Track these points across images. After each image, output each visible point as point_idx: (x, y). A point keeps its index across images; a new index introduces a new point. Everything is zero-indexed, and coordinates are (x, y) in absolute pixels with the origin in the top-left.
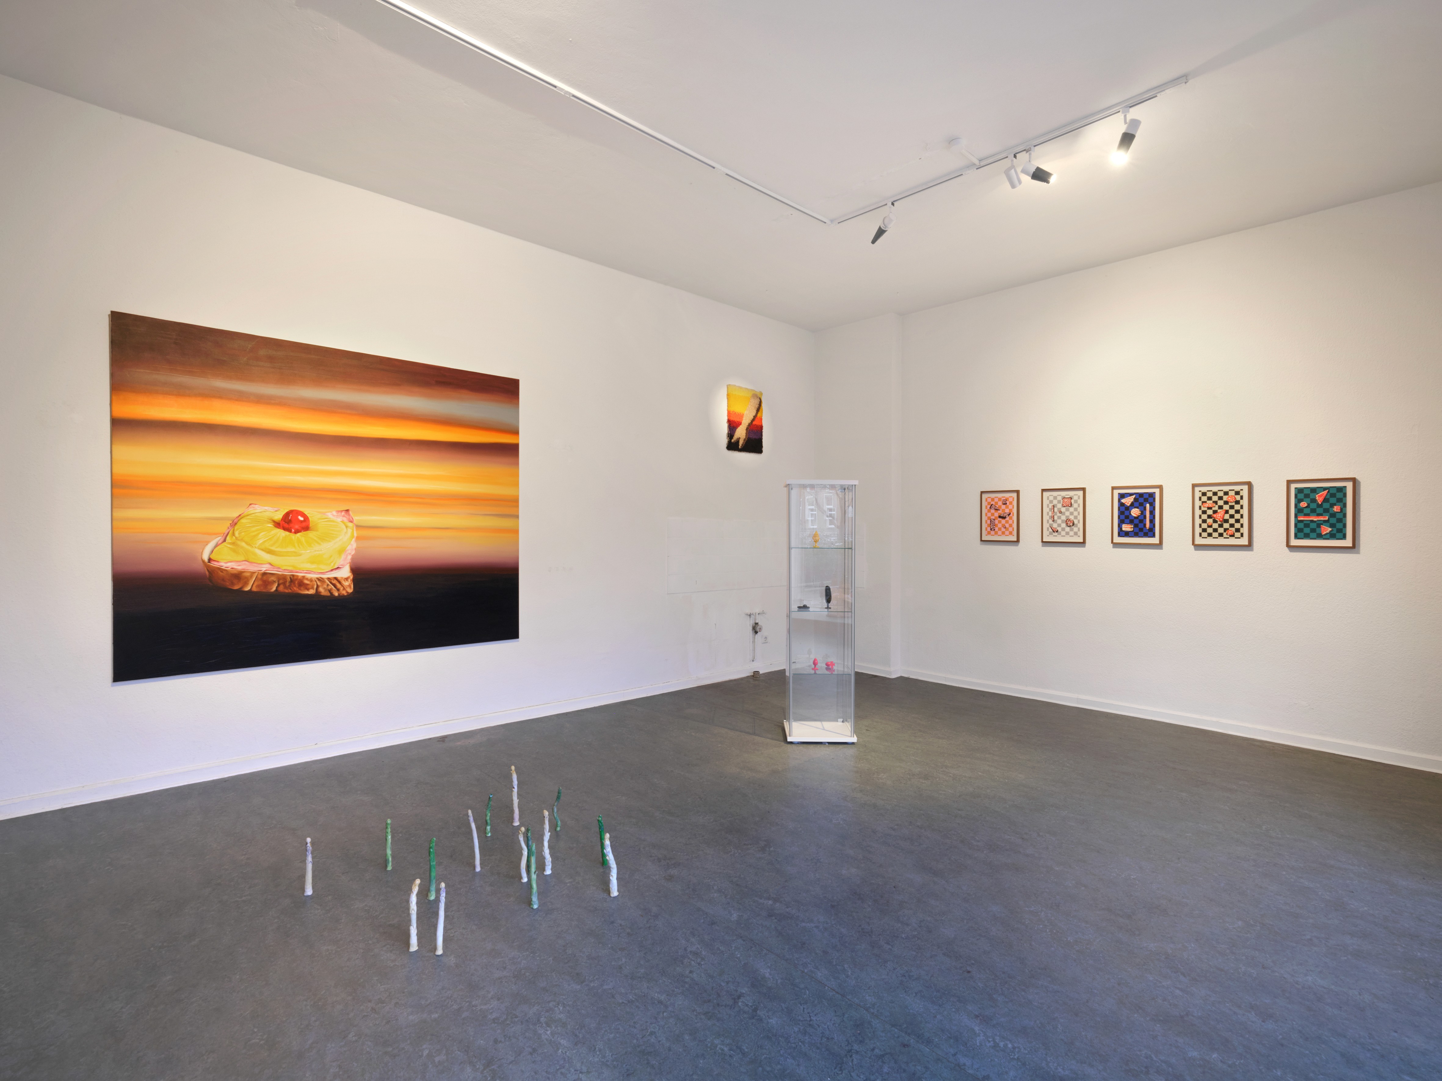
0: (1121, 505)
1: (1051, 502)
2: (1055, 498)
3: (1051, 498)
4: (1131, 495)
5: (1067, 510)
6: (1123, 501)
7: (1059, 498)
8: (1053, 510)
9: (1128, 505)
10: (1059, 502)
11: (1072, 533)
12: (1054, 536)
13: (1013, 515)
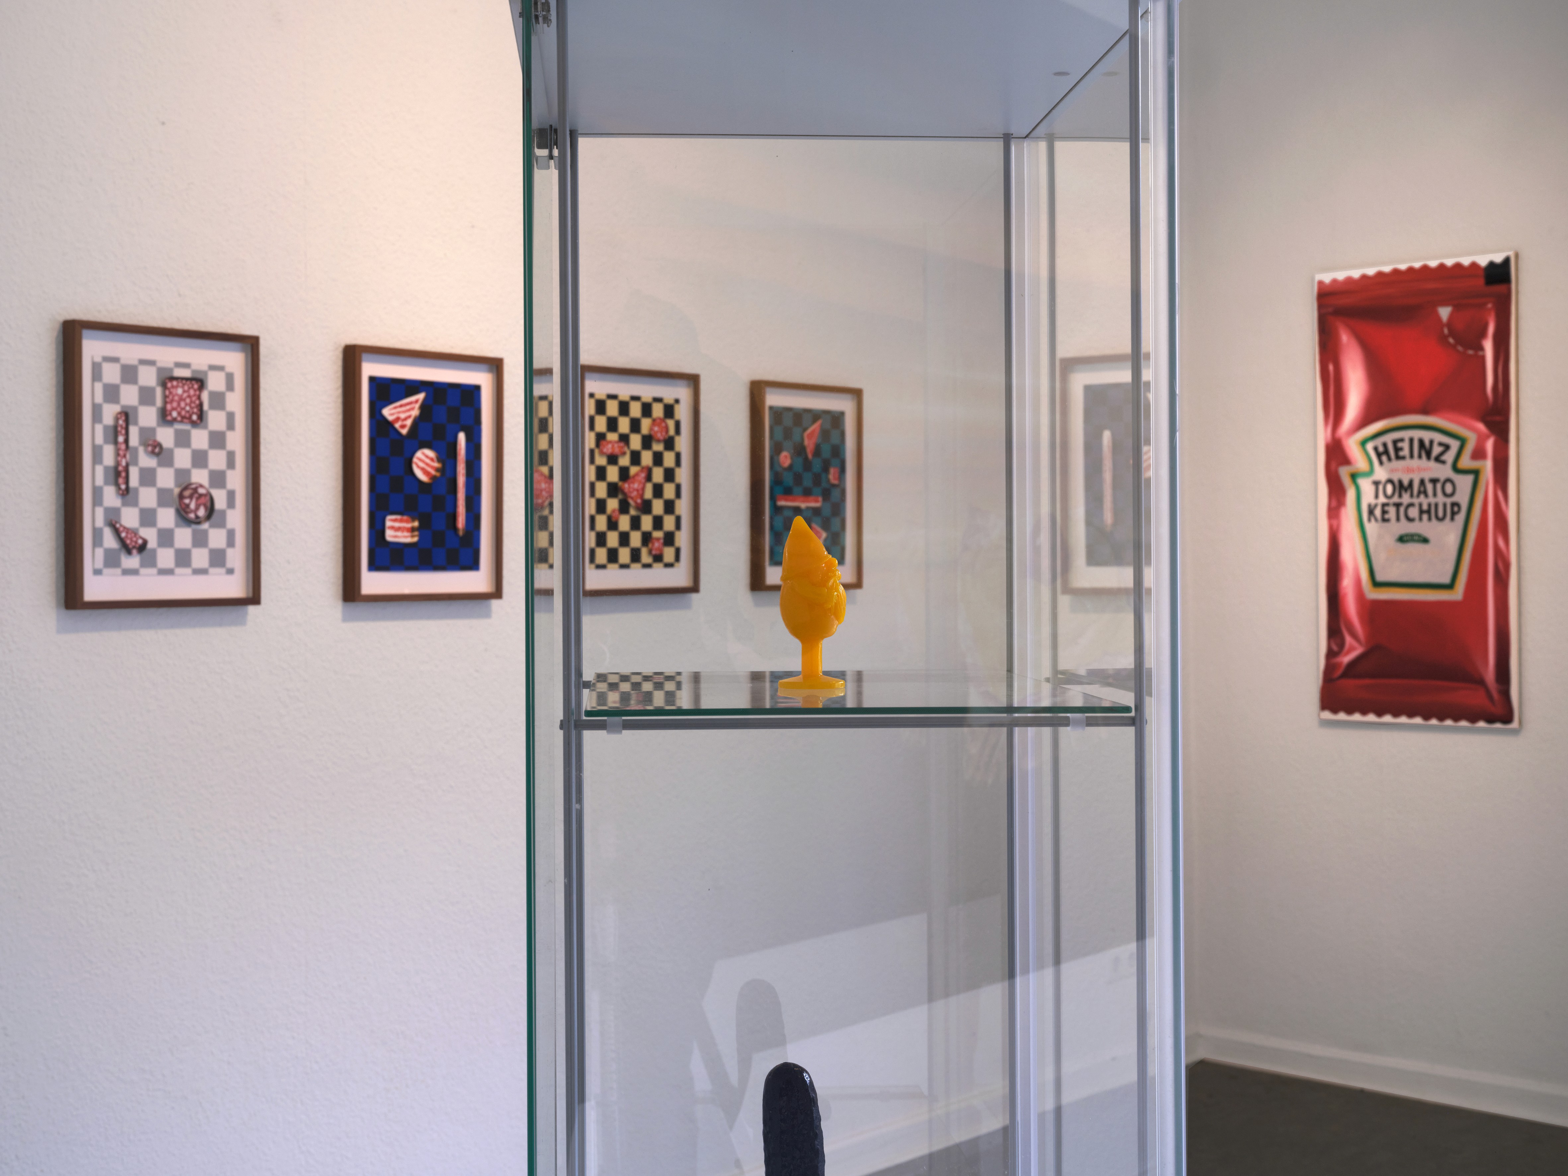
0: (380, 426)
1: (112, 393)
2: (129, 374)
3: (111, 373)
4: (409, 387)
5: (183, 440)
6: (388, 412)
7: (148, 377)
8: (121, 439)
9: (404, 431)
10: (146, 396)
11: (200, 558)
12: (127, 572)
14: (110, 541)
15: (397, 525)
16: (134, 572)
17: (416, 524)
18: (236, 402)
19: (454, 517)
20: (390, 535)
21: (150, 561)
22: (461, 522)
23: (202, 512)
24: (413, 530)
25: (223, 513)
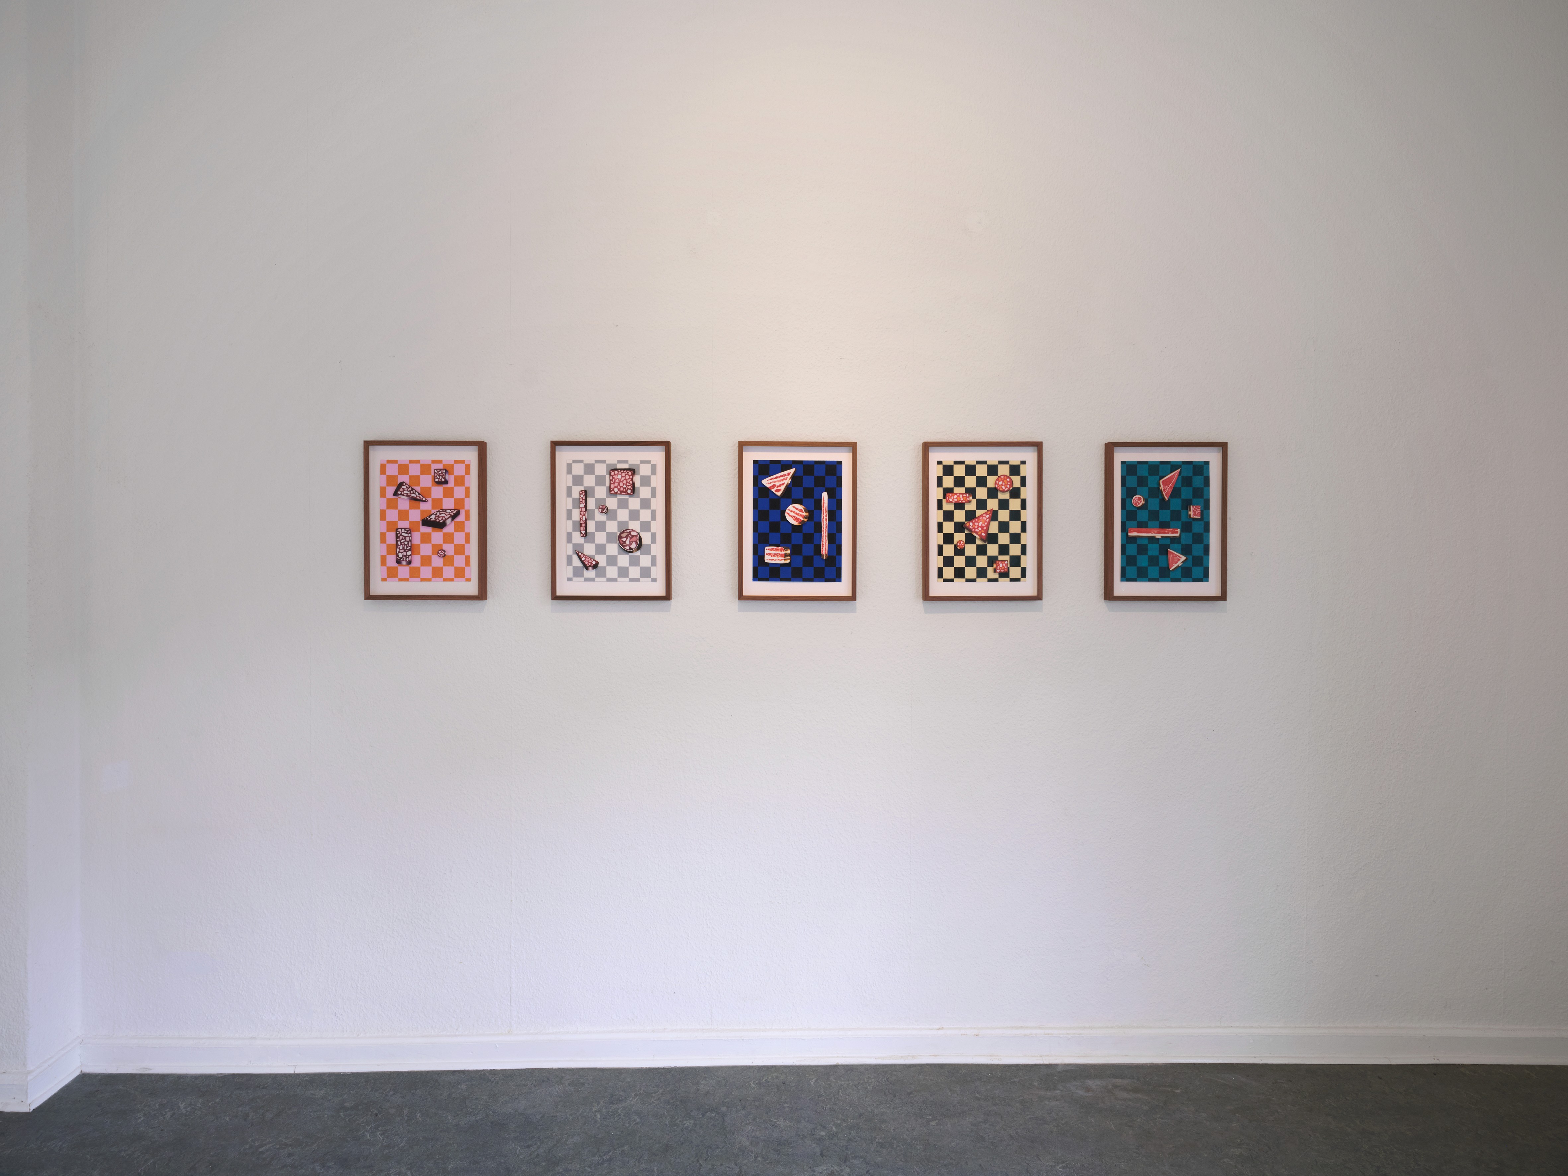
0: (761, 492)
1: (578, 480)
2: (589, 469)
3: (578, 470)
4: (784, 466)
5: (623, 505)
6: (766, 482)
7: (601, 470)
8: (582, 505)
9: (779, 494)
10: (600, 481)
11: (634, 572)
12: (587, 580)
13: (467, 517)
14: (577, 562)
15: (773, 552)
16: (593, 580)
17: (789, 552)
18: (658, 481)
19: (818, 547)
20: (768, 559)
21: (602, 574)
22: (825, 550)
23: (633, 546)
24: (786, 555)
25: (649, 546)
